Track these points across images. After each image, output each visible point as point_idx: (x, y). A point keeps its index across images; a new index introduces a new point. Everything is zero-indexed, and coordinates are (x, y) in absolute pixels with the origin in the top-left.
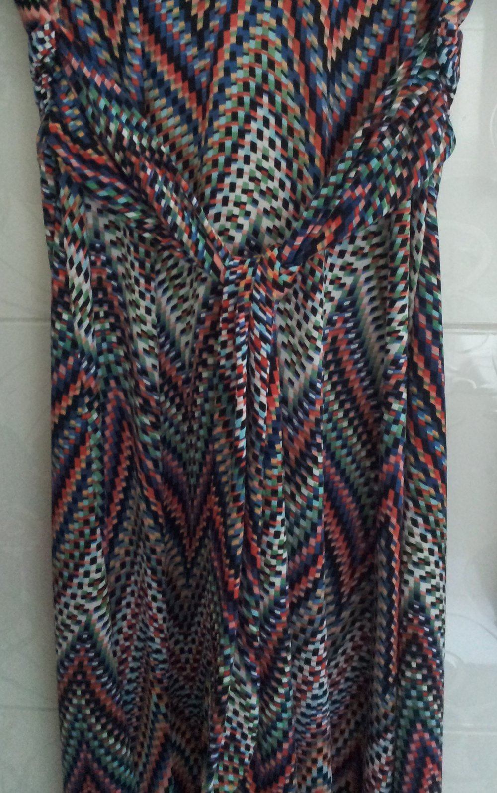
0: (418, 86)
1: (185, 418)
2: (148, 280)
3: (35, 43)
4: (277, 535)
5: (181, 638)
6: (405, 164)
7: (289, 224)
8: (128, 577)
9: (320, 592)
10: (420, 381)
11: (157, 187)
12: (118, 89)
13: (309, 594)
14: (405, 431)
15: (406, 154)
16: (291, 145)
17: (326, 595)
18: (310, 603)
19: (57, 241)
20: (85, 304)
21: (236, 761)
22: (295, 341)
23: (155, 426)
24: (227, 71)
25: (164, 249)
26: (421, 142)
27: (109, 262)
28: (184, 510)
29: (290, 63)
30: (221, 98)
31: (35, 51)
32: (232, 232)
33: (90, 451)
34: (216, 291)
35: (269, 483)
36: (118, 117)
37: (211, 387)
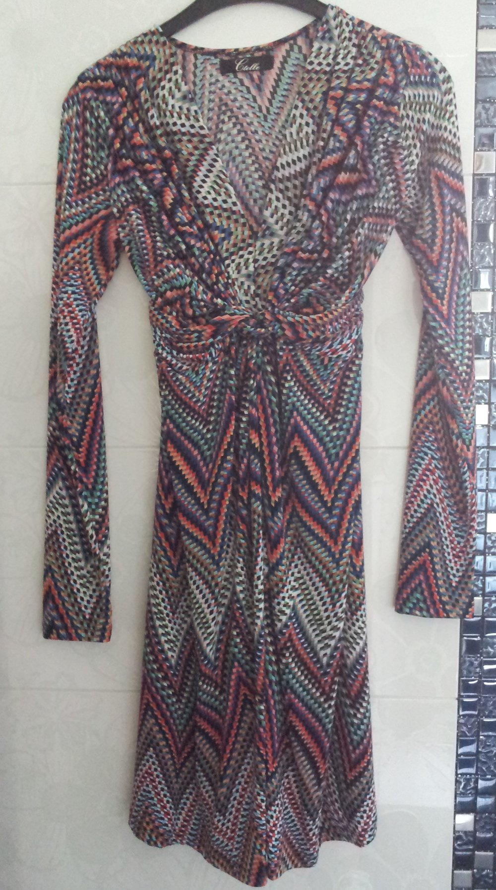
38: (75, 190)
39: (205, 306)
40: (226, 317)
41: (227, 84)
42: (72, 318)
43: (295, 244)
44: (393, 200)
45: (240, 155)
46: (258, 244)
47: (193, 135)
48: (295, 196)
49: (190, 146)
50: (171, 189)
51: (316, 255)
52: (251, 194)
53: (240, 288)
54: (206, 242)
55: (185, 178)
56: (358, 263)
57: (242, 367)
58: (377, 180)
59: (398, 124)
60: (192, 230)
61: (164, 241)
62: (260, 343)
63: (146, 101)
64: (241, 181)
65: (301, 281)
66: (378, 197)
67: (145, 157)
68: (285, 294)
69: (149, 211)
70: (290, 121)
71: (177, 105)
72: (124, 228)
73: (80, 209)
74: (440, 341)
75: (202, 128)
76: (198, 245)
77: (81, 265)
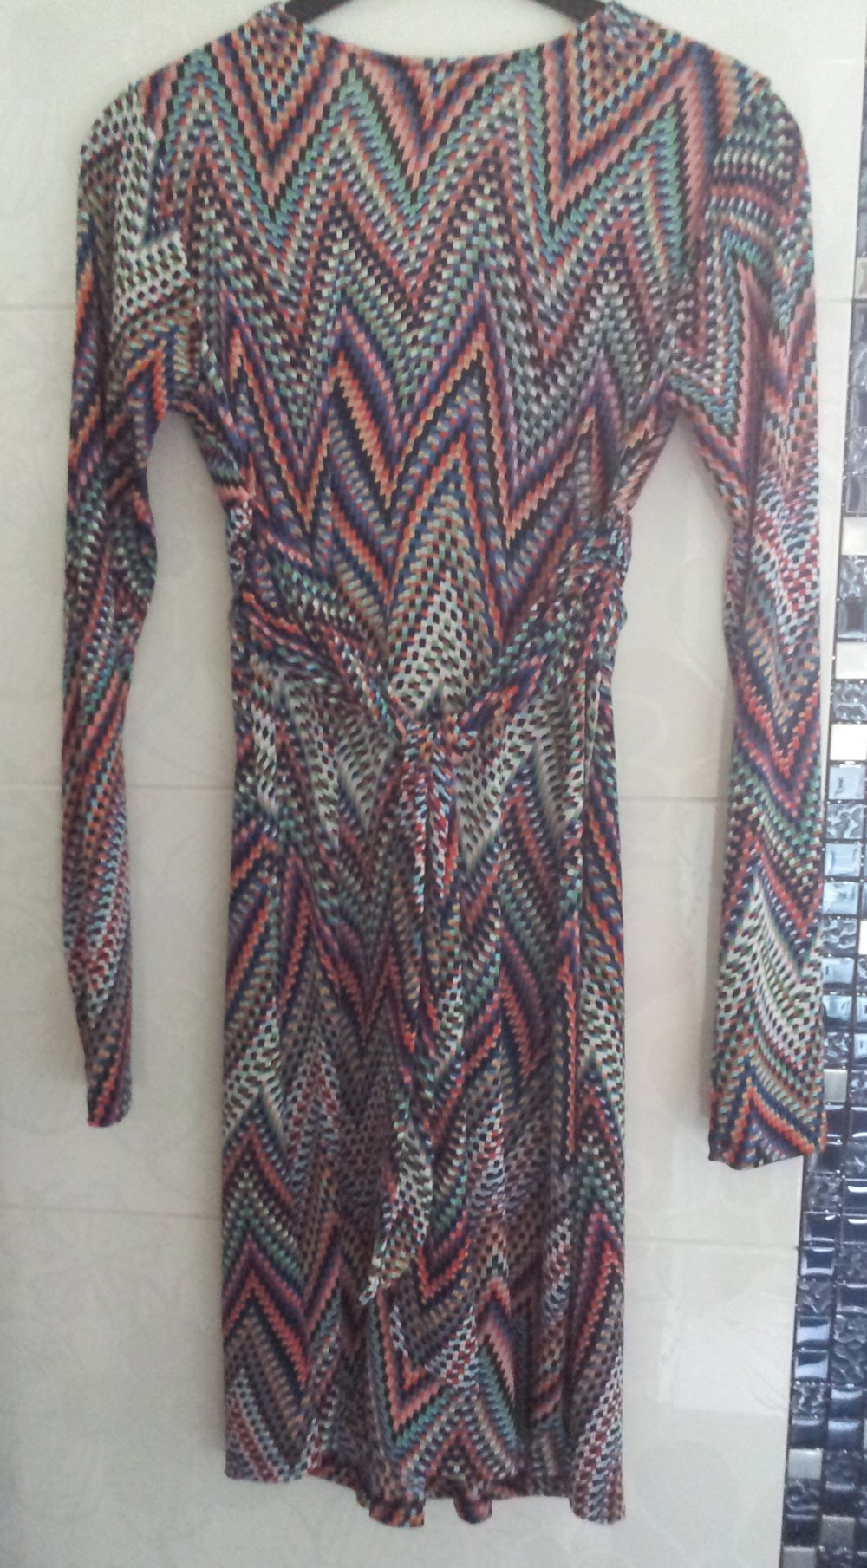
0: (590, 565)
1: (363, 887)
2: (331, 745)
3: (233, 518)
4: (453, 997)
5: (353, 1127)
6: (578, 636)
7: (469, 691)
8: (301, 1054)
9: (496, 1063)
10: (595, 847)
11: (344, 655)
12: (309, 563)
13: (485, 1064)
14: (580, 896)
15: (580, 628)
16: (471, 616)
17: (502, 1067)
18: (486, 1074)
19: (244, 705)
20: (270, 767)
21: (408, 1238)
22: (473, 807)
23: (334, 892)
24: (412, 548)
25: (349, 714)
26: (592, 616)
27: (292, 728)
28: (360, 985)
29: (472, 541)
30: (406, 572)
31: (233, 526)
32: (414, 699)
33: (268, 916)
34: (397, 756)
35: (445, 944)
36: (309, 589)
37: (390, 852)
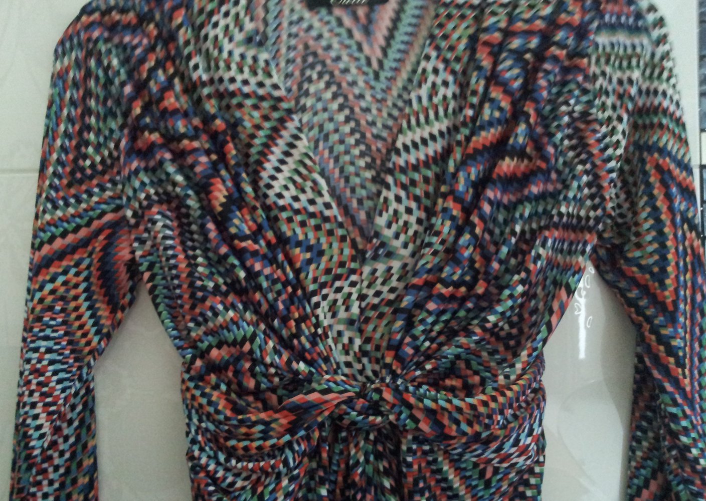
38: (65, 181)
39: (276, 374)
40: (313, 397)
41: (317, 24)
42: (44, 395)
43: (429, 271)
44: (589, 203)
45: (336, 131)
46: (367, 270)
47: (262, 98)
48: (427, 195)
49: (256, 114)
50: (224, 181)
51: (463, 289)
52: (353, 190)
53: (336, 341)
54: (280, 266)
55: (247, 165)
56: (533, 303)
57: (340, 479)
58: (559, 173)
59: (588, 86)
60: (257, 247)
61: (210, 265)
62: (372, 437)
63: (187, 43)
64: (337, 171)
65: (440, 333)
66: (565, 198)
67: (182, 130)
68: (413, 356)
69: (188, 216)
70: (417, 78)
71: (237, 53)
72: (142, 242)
73: (71, 210)
74: (684, 439)
75: (275, 87)
76: (267, 271)
77: (67, 302)
